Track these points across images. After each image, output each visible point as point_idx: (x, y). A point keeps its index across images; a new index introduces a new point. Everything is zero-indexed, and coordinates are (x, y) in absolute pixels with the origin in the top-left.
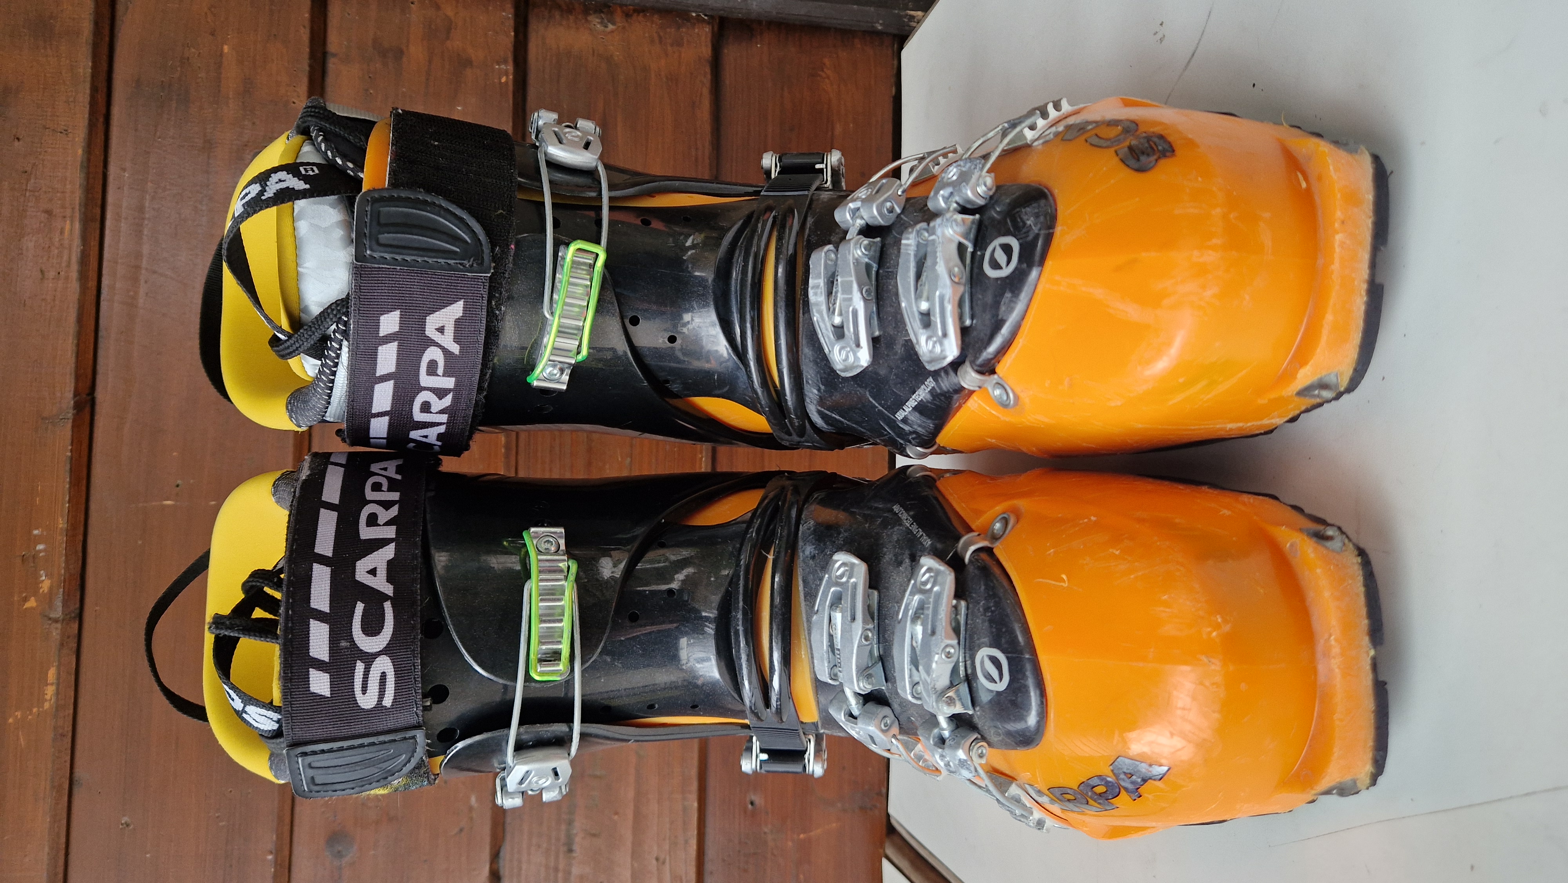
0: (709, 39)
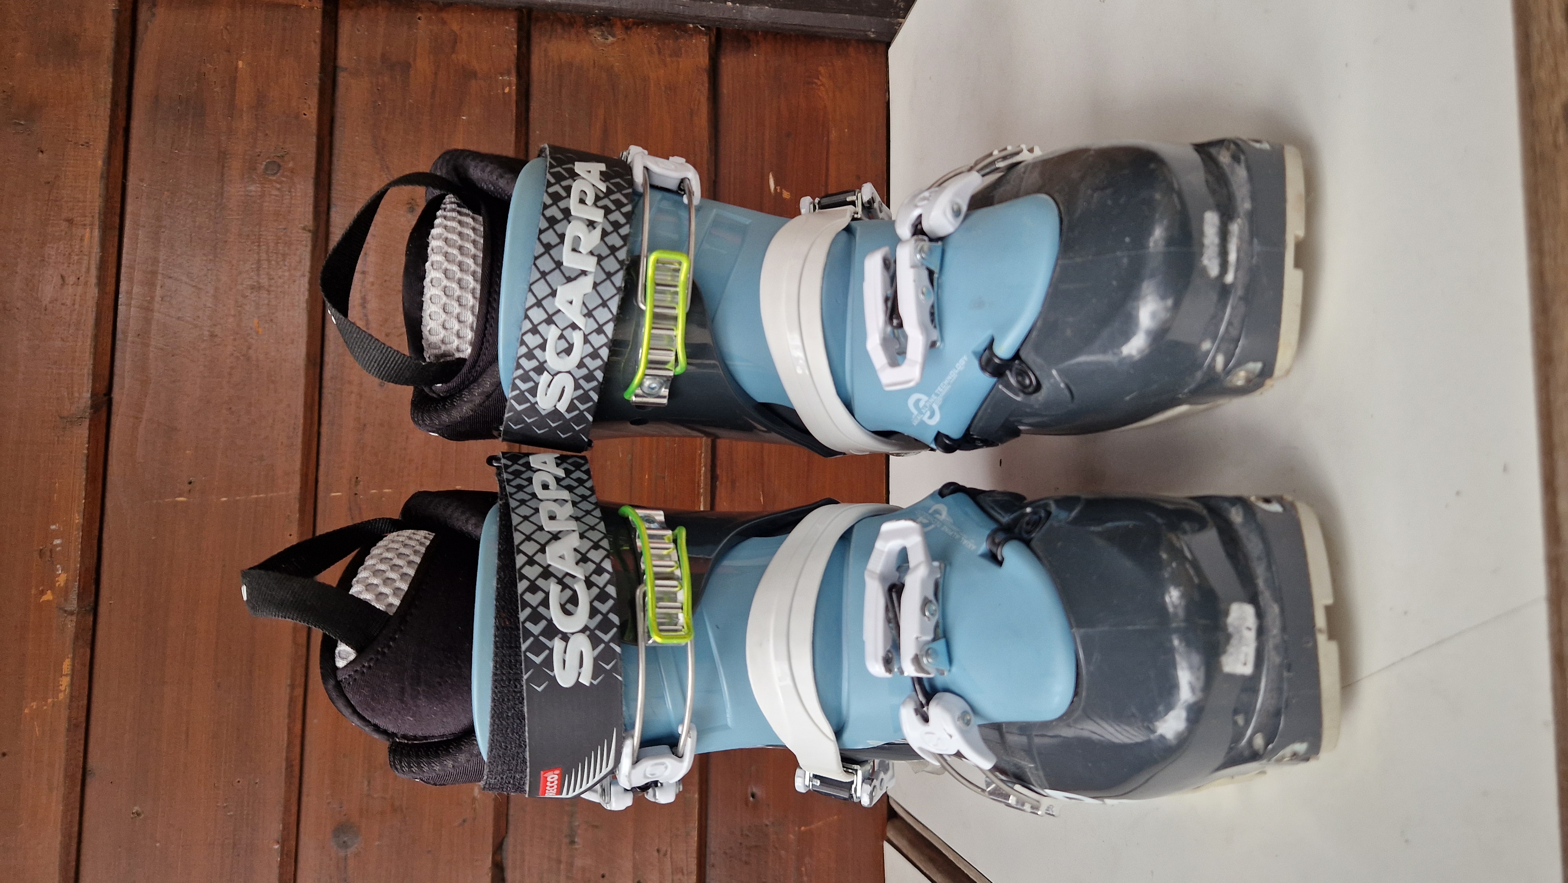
0: (706, 50)
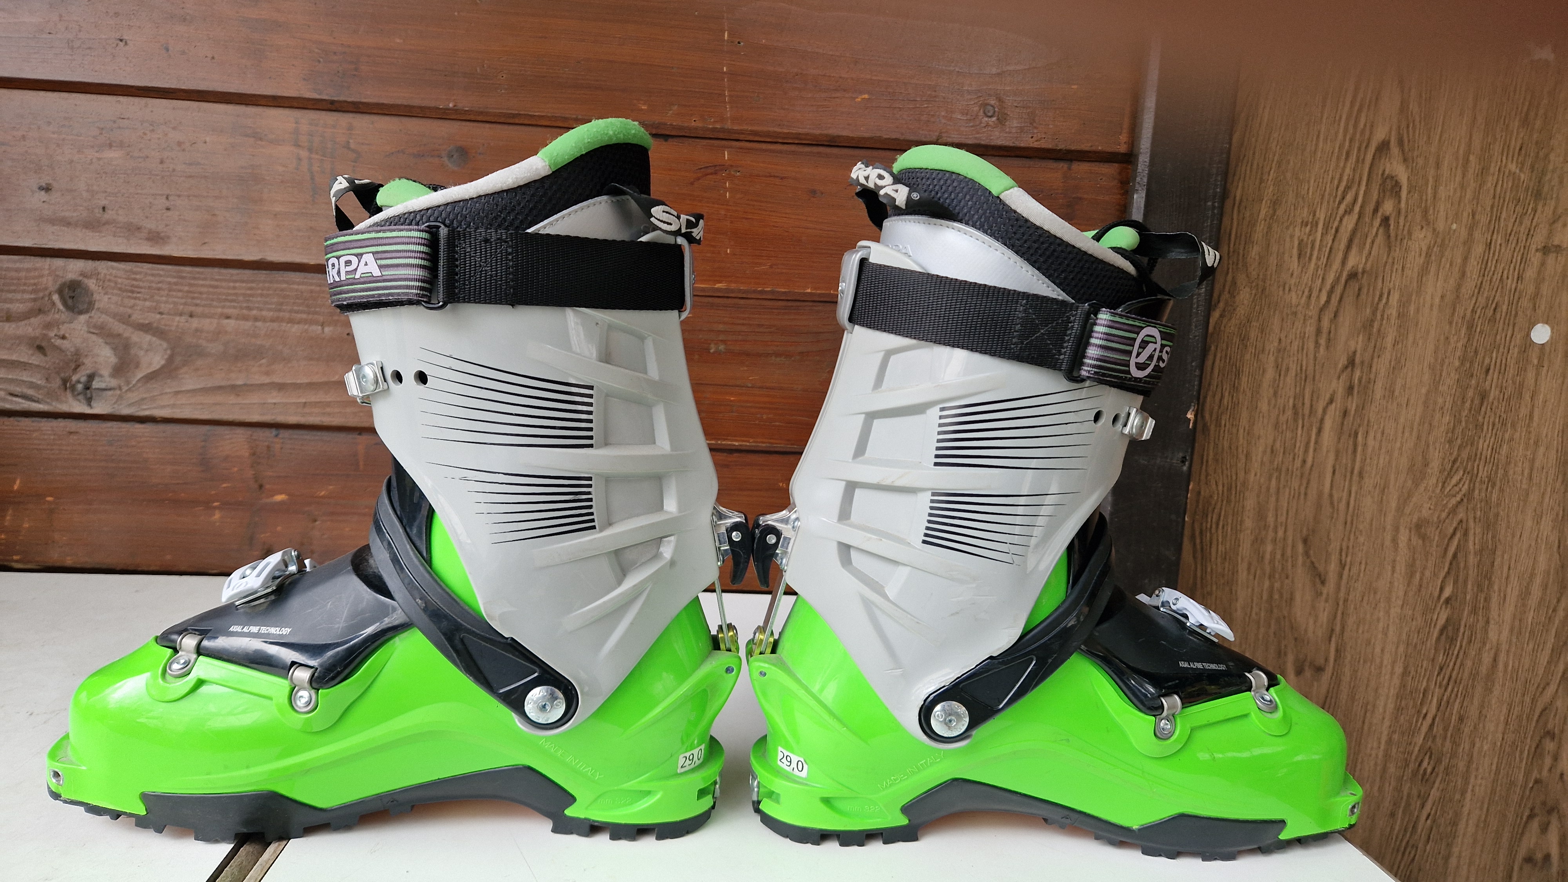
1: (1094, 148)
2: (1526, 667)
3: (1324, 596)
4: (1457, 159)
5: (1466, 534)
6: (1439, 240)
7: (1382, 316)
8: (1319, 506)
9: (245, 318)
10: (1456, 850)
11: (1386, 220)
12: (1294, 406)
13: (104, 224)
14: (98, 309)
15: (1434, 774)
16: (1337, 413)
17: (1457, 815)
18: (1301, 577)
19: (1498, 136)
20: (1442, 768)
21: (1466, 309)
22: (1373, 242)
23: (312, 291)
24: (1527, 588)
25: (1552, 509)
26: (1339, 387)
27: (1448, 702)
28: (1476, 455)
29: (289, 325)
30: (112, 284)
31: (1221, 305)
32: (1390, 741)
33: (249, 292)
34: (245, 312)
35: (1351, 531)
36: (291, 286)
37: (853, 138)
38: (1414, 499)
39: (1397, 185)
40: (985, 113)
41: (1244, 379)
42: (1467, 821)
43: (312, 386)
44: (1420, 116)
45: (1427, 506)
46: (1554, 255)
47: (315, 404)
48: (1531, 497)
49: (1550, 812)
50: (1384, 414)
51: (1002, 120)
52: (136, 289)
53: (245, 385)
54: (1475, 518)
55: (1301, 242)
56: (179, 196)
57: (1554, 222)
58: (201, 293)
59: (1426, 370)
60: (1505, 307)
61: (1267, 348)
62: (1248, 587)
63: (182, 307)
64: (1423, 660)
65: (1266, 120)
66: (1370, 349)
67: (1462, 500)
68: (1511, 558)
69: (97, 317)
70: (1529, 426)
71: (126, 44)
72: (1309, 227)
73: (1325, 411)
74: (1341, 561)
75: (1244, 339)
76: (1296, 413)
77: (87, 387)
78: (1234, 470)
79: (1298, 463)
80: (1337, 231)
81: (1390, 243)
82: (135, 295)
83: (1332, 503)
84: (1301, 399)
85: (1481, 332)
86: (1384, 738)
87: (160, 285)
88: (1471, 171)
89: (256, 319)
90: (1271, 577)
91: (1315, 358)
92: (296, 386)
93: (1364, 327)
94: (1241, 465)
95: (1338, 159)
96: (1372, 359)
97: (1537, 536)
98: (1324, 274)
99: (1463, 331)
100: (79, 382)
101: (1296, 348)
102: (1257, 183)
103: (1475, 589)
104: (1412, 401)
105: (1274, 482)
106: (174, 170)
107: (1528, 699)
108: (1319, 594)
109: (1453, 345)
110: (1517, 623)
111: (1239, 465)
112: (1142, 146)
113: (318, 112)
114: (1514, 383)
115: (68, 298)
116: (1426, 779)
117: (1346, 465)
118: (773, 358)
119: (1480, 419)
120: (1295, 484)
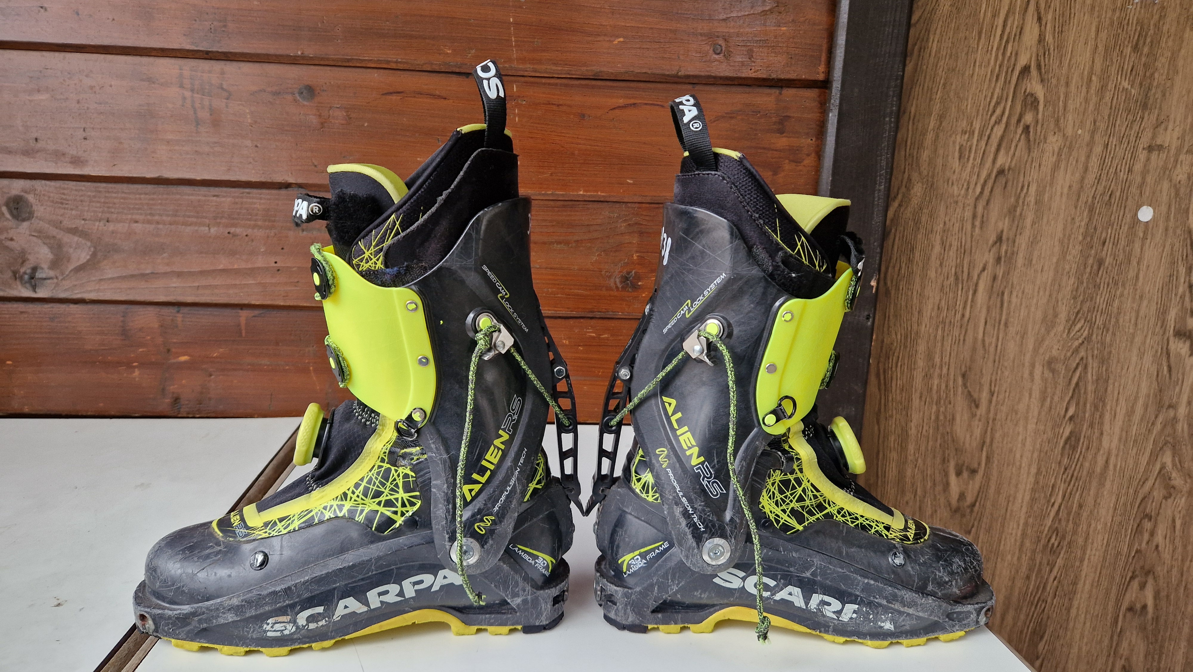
1: (799, 77)
2: (1131, 466)
3: (978, 417)
4: (1082, 78)
5: (1086, 367)
6: (1068, 143)
7: (1023, 203)
8: (974, 349)
9: (149, 222)
10: (1076, 603)
11: (1027, 128)
12: (956, 273)
13: (37, 152)
14: (37, 217)
15: (1060, 547)
16: (989, 278)
17: (1077, 577)
18: (960, 403)
19: (1115, 60)
20: (1066, 543)
21: (1088, 196)
22: (1017, 146)
23: (199, 201)
24: (1133, 407)
25: (1152, 347)
26: (990, 257)
27: (1071, 494)
28: (1094, 308)
29: (183, 227)
30: (46, 198)
31: (900, 197)
32: (1026, 524)
33: (151, 202)
34: (149, 217)
35: (998, 368)
36: (184, 197)
37: (612, 73)
38: (1047, 343)
39: (1036, 101)
40: (714, 51)
41: (917, 254)
42: (1085, 582)
43: (203, 273)
44: (1054, 46)
45: (1056, 347)
46: (1157, 152)
47: (206, 287)
48: (1136, 339)
49: (1147, 573)
50: (1024, 278)
51: (728, 56)
52: (64, 201)
53: (152, 273)
54: (1093, 356)
55: (961, 147)
56: (93, 128)
57: (1157, 127)
58: (114, 204)
59: (1057, 243)
60: (1118, 194)
61: (935, 230)
62: (920, 411)
63: (100, 214)
64: (1052, 463)
65: (934, 50)
66: (1014, 229)
67: (1083, 342)
68: (1120, 386)
69: (36, 223)
70: (1135, 285)
71: (46, 10)
72: (968, 134)
73: (979, 276)
74: (991, 390)
75: (917, 222)
76: (957, 279)
77: (32, 278)
78: (909, 323)
79: (958, 316)
80: (989, 138)
81: (1029, 146)
82: (64, 206)
83: (984, 346)
84: (961, 269)
85: (1099, 214)
86: (1022, 522)
87: (82, 198)
88: (1094, 88)
89: (158, 223)
90: (938, 403)
91: (972, 236)
92: (191, 274)
93: (1010, 212)
94: (915, 319)
95: (990, 80)
96: (1016, 236)
97: (1141, 369)
98: (979, 172)
99: (1085, 214)
100: (25, 273)
101: (957, 230)
102: (928, 101)
103: (1093, 409)
104: (1046, 268)
105: (940, 332)
106: (88, 108)
107: (1131, 491)
108: (974, 415)
109: (1077, 224)
110: (1124, 434)
111: (913, 319)
112: (835, 75)
113: (197, 60)
114: (1124, 252)
115: (13, 209)
116: (1054, 551)
117: (995, 317)
118: (555, 245)
119: (1098, 280)
120: (956, 332)
